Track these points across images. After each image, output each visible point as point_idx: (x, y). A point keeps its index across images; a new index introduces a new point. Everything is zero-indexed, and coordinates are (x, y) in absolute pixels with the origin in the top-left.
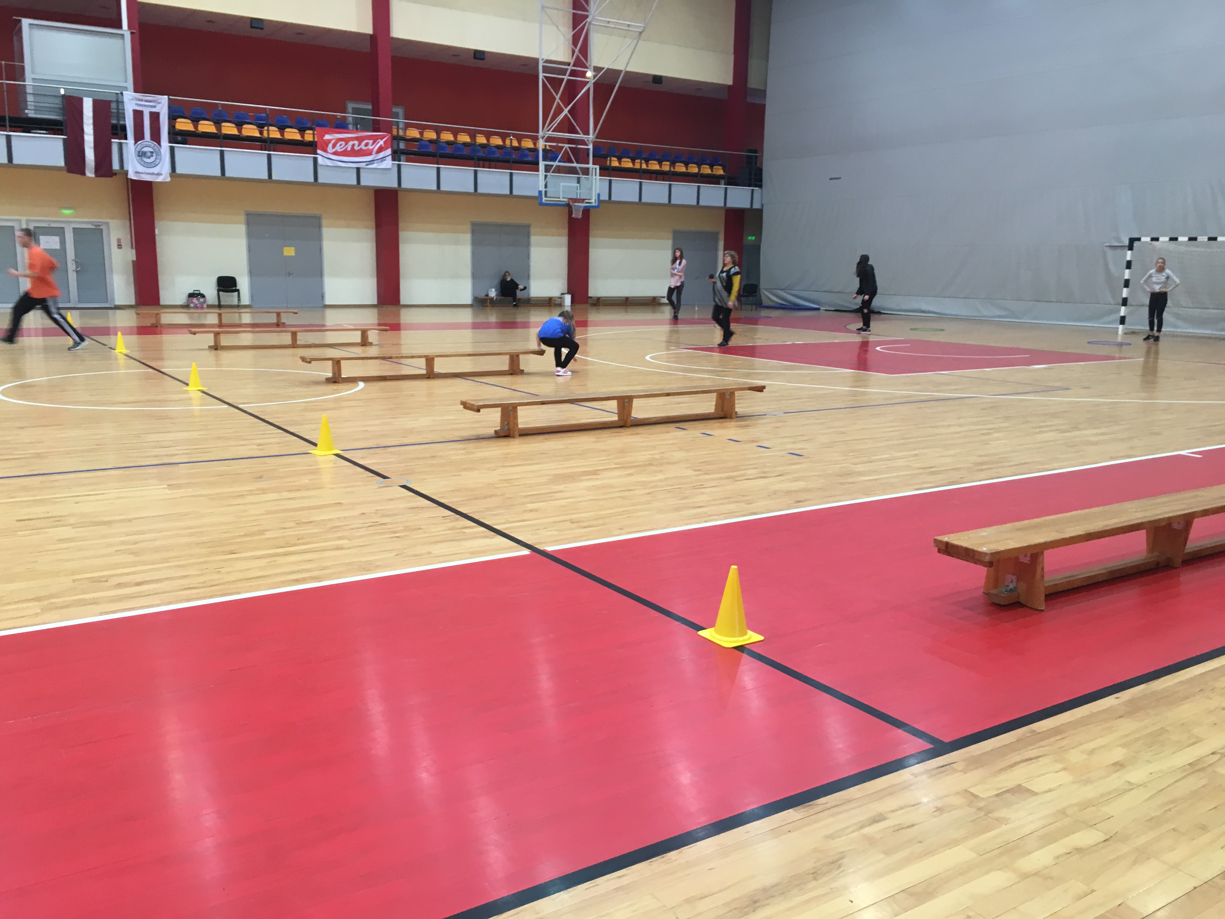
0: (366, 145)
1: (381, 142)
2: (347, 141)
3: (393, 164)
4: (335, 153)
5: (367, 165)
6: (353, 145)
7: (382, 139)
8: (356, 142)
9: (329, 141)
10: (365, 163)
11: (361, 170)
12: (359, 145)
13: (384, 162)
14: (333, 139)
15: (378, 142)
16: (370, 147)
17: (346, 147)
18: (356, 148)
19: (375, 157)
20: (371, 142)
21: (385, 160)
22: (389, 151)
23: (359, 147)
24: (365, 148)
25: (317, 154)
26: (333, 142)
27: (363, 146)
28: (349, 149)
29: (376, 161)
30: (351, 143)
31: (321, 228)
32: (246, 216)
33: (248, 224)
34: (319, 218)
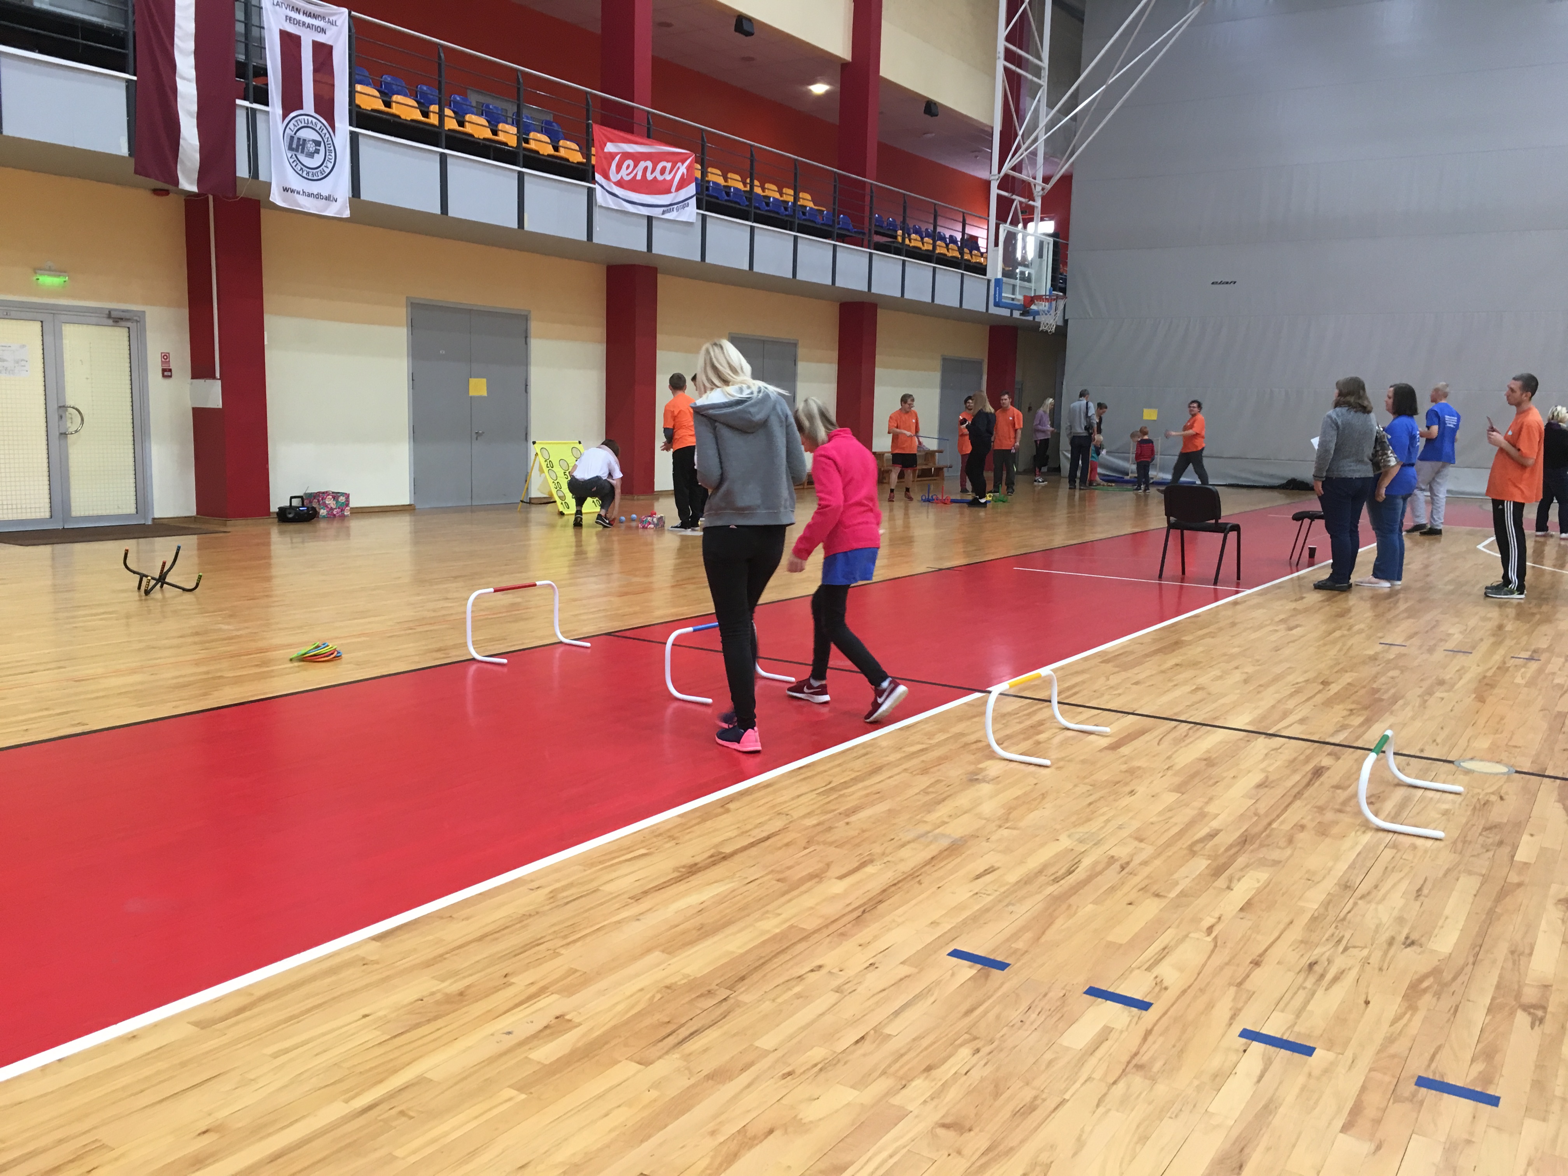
0: (663, 171)
1: (683, 169)
2: (636, 158)
3: (698, 213)
5: (664, 213)
6: (646, 168)
7: (683, 163)
8: (649, 164)
9: (612, 156)
10: (662, 209)
11: (654, 223)
12: (652, 173)
13: (686, 208)
14: (617, 154)
15: (679, 168)
16: (669, 178)
17: (635, 172)
18: (650, 177)
19: (675, 198)
20: (669, 165)
21: (687, 205)
22: (691, 189)
23: (653, 175)
24: (660, 178)
25: (594, 182)
26: (617, 158)
27: (657, 173)
28: (639, 177)
29: (675, 206)
30: (642, 164)
31: (528, 339)
32: (409, 309)
33: (413, 325)
34: (525, 318)
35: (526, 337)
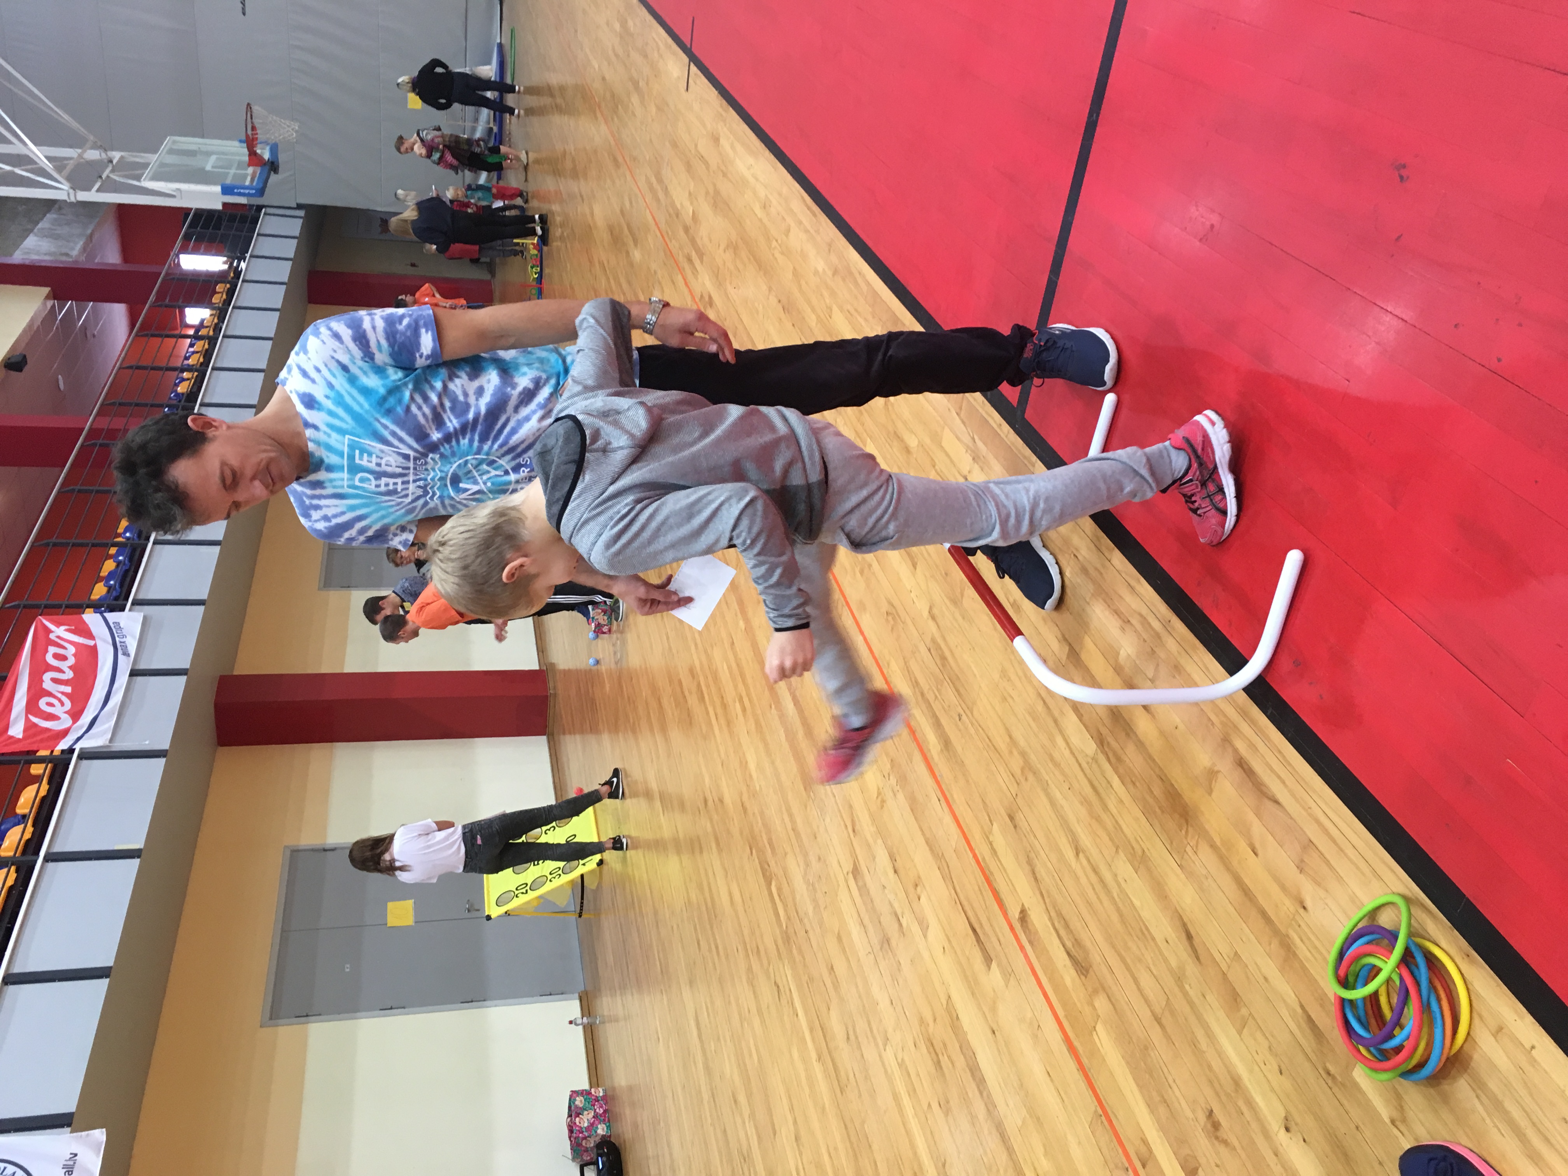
0: (62, 658)
1: (60, 631)
2: (36, 692)
3: (130, 610)
4: (76, 715)
5: (125, 654)
6: (55, 680)
7: (50, 631)
8: (47, 676)
9: (30, 727)
10: (121, 657)
11: (142, 666)
12: (60, 671)
13: (122, 625)
14: (27, 718)
15: (59, 637)
16: (72, 650)
17: (59, 695)
18: (69, 675)
19: (105, 641)
20: (52, 650)
21: (117, 624)
22: (91, 618)
23: (67, 670)
24: (72, 661)
25: (71, 751)
26: (35, 720)
27: (64, 665)
28: (68, 689)
29: (117, 639)
30: (48, 685)
31: (327, 847)
32: (280, 1021)
33: (305, 1015)
34: (295, 853)
35: (325, 850)
